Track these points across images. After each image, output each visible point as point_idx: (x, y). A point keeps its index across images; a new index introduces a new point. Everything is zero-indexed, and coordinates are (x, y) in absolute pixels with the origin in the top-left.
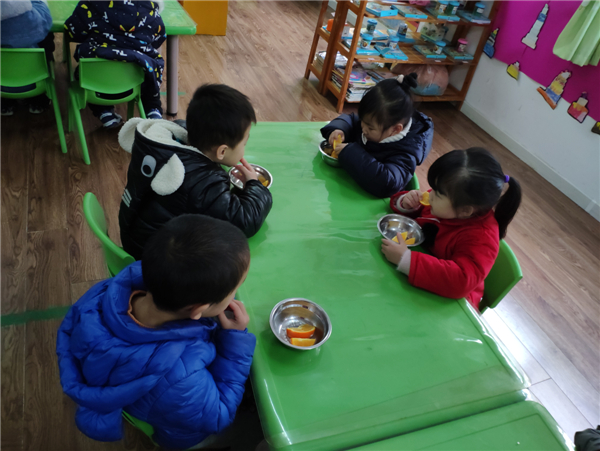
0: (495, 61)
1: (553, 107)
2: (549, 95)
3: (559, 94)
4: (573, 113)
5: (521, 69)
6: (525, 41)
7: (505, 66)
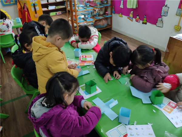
0: (116, 14)
1: (132, 21)
2: (130, 18)
3: (132, 17)
4: (137, 21)
5: (122, 14)
6: (120, 7)
7: (118, 14)
